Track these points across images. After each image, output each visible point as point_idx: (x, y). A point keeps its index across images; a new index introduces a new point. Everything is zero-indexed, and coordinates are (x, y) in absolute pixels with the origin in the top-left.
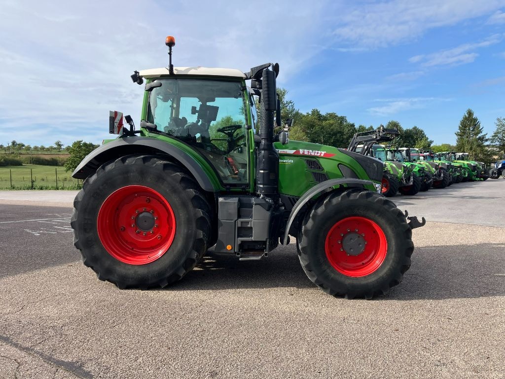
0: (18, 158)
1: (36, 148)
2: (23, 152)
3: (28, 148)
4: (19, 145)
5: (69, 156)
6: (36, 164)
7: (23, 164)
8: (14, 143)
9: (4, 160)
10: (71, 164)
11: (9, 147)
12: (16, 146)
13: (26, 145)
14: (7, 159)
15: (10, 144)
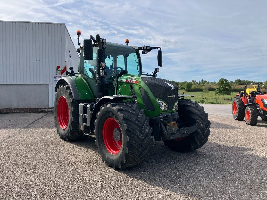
0: (201, 88)
1: (212, 83)
2: (205, 85)
3: (208, 83)
4: (204, 81)
5: (217, 86)
6: (209, 91)
7: (204, 91)
8: (202, 81)
9: (196, 89)
10: (218, 90)
11: (200, 83)
12: (203, 82)
13: (207, 82)
14: (197, 88)
15: (201, 81)
